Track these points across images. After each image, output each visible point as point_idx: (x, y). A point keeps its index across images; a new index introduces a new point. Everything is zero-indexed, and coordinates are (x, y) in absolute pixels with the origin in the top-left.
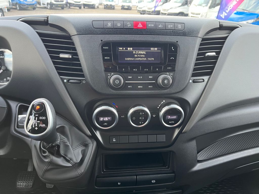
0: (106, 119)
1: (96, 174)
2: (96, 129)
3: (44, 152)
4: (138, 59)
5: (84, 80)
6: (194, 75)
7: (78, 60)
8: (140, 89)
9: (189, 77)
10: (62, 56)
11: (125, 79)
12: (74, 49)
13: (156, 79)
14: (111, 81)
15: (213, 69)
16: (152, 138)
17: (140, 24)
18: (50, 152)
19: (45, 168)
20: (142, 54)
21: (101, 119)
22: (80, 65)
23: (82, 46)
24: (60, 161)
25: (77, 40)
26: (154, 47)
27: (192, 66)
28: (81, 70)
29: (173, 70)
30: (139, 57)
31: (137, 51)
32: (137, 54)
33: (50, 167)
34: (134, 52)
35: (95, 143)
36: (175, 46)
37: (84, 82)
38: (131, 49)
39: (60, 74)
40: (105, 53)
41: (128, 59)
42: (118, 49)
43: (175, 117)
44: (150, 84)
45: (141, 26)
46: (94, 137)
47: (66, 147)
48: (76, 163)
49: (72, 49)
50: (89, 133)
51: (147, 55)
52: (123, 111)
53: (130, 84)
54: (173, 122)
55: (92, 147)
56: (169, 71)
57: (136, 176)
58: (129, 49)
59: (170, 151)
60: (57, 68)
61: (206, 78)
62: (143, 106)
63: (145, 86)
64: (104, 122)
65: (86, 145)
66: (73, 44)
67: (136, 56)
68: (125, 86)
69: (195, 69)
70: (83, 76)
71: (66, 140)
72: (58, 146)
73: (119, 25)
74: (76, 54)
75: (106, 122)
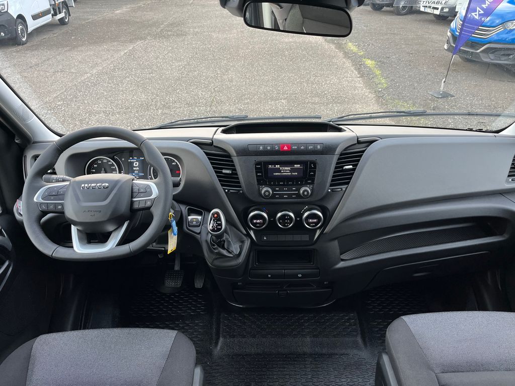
0: (258, 221)
1: (250, 267)
2: (251, 228)
3: (214, 245)
4: (284, 174)
5: (241, 190)
6: (331, 185)
7: (236, 174)
8: (286, 198)
9: (327, 187)
10: (224, 171)
11: (273, 190)
12: (234, 166)
13: (298, 190)
14: (263, 192)
15: (351, 179)
16: (297, 238)
17: (286, 147)
18: (218, 246)
19: (214, 257)
20: (287, 170)
21: (255, 221)
22: (238, 178)
23: (240, 165)
24: (225, 252)
25: (236, 160)
26: (297, 164)
27: (330, 179)
28: (239, 182)
29: (312, 183)
30: (285, 172)
31: (283, 168)
32: (283, 170)
33: (217, 257)
34: (281, 169)
35: (249, 240)
36: (314, 163)
37: (241, 192)
38: (279, 166)
39: (222, 185)
40: (258, 170)
41: (276, 174)
42: (268, 167)
43: (315, 220)
44: (294, 194)
45: (287, 148)
46: (248, 235)
47: (229, 242)
48: (236, 255)
49: (232, 166)
50: (245, 232)
51: (291, 171)
52: (272, 215)
53: (277, 194)
54: (314, 224)
55: (247, 243)
56: (309, 184)
57: (285, 270)
58: (277, 166)
59: (314, 249)
60: (220, 181)
61: (344, 187)
62: (289, 211)
63: (290, 196)
64: (257, 223)
65: (243, 242)
66: (232, 161)
67: (282, 171)
68: (274, 196)
69: (332, 181)
70: (240, 187)
71: (228, 237)
72: (224, 241)
73: (269, 148)
74: (235, 170)
75: (258, 223)
